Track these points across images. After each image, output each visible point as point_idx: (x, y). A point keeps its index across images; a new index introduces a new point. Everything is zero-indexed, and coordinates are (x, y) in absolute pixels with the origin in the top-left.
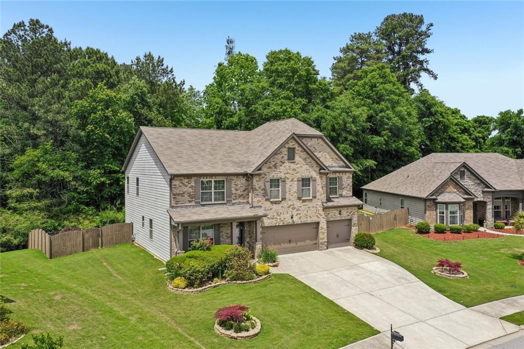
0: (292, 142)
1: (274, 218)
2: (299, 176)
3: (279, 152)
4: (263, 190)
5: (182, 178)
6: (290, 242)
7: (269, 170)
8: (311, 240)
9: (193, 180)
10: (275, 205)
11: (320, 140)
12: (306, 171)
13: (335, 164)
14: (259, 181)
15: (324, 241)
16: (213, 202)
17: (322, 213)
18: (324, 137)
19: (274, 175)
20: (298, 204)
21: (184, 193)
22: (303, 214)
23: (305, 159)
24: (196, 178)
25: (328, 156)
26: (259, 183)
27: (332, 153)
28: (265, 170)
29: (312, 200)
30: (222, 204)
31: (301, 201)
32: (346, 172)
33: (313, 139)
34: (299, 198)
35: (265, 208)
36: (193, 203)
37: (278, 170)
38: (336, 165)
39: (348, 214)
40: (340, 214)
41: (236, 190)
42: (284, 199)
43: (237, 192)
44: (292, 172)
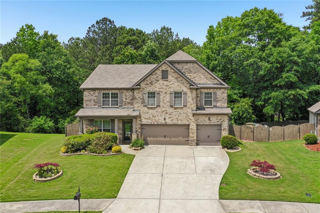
0: (165, 66)
1: (150, 119)
2: (172, 90)
3: (154, 73)
4: (141, 99)
5: (90, 91)
6: (165, 137)
7: (146, 86)
8: (183, 137)
9: (97, 92)
10: (151, 110)
11: (195, 65)
12: (177, 87)
13: (209, 82)
14: (139, 93)
15: (193, 139)
16: (110, 106)
17: (192, 118)
18: (197, 62)
19: (151, 89)
20: (170, 110)
21: (91, 100)
22: (174, 118)
23: (177, 78)
24: (99, 91)
25: (203, 77)
26: (139, 94)
27: (207, 74)
28: (143, 85)
29: (182, 108)
30: (117, 107)
31: (173, 109)
32: (220, 88)
33: (188, 64)
34: (172, 106)
35: (143, 111)
36: (97, 106)
37: (153, 86)
38: (211, 83)
39: (217, 120)
40: (209, 120)
41: (126, 99)
42: (158, 106)
43: (126, 100)
44: (165, 87)
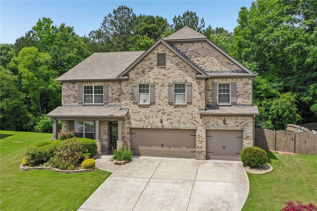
0: (161, 48)
1: (142, 121)
2: (171, 81)
3: (146, 58)
4: (131, 94)
5: (69, 84)
6: (162, 145)
7: (137, 76)
8: (188, 147)
9: (77, 85)
10: (143, 109)
11: (205, 45)
12: (179, 76)
13: (225, 69)
14: (127, 86)
15: (202, 150)
16: (93, 103)
17: (200, 121)
18: (208, 40)
19: (143, 80)
20: (170, 109)
21: (70, 96)
22: (175, 120)
23: (178, 64)
24: (79, 83)
25: (216, 61)
26: (127, 87)
27: (222, 57)
28: (132, 75)
29: (186, 106)
30: (101, 105)
31: (173, 107)
32: (242, 77)
33: (195, 44)
34: (171, 104)
35: (133, 111)
36: (77, 104)
37: (146, 76)
38: (228, 70)
39: (237, 124)
40: (224, 123)
41: (113, 94)
42: (153, 103)
43: (113, 96)
44: (161, 77)
